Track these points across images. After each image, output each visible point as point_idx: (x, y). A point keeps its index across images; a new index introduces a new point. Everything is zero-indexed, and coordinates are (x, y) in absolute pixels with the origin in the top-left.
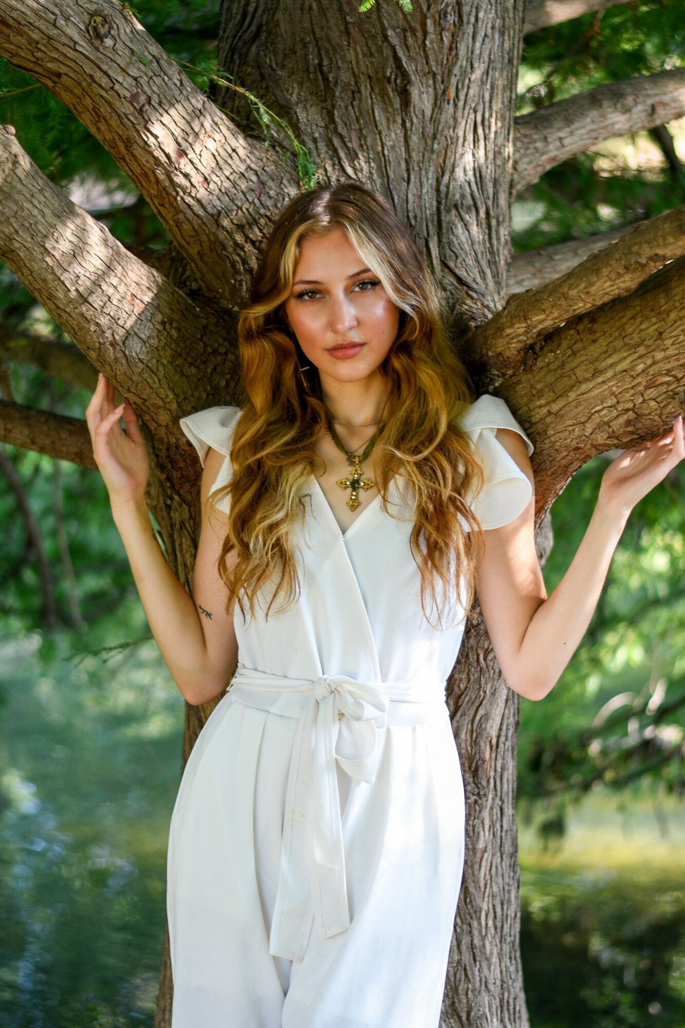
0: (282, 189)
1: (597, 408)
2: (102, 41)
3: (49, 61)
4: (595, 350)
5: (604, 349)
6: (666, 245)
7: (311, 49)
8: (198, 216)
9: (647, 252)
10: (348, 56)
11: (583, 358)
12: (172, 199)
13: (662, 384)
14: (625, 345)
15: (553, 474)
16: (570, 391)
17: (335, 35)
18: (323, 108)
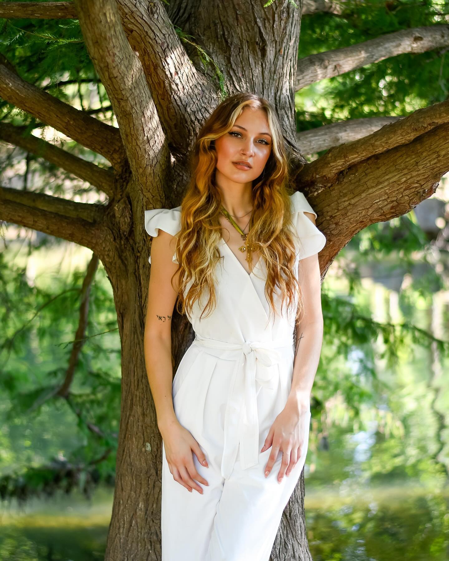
0: (211, 94)
1: (376, 201)
2: (153, 15)
3: (129, 24)
4: (378, 173)
5: (384, 171)
6: (440, 118)
7: (219, 27)
8: (178, 105)
9: (429, 121)
10: (237, 31)
11: (371, 177)
12: (169, 96)
13: (413, 188)
14: (396, 169)
15: (346, 235)
16: (362, 193)
17: (231, 20)
18: (225, 56)
